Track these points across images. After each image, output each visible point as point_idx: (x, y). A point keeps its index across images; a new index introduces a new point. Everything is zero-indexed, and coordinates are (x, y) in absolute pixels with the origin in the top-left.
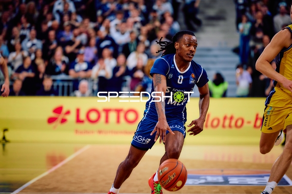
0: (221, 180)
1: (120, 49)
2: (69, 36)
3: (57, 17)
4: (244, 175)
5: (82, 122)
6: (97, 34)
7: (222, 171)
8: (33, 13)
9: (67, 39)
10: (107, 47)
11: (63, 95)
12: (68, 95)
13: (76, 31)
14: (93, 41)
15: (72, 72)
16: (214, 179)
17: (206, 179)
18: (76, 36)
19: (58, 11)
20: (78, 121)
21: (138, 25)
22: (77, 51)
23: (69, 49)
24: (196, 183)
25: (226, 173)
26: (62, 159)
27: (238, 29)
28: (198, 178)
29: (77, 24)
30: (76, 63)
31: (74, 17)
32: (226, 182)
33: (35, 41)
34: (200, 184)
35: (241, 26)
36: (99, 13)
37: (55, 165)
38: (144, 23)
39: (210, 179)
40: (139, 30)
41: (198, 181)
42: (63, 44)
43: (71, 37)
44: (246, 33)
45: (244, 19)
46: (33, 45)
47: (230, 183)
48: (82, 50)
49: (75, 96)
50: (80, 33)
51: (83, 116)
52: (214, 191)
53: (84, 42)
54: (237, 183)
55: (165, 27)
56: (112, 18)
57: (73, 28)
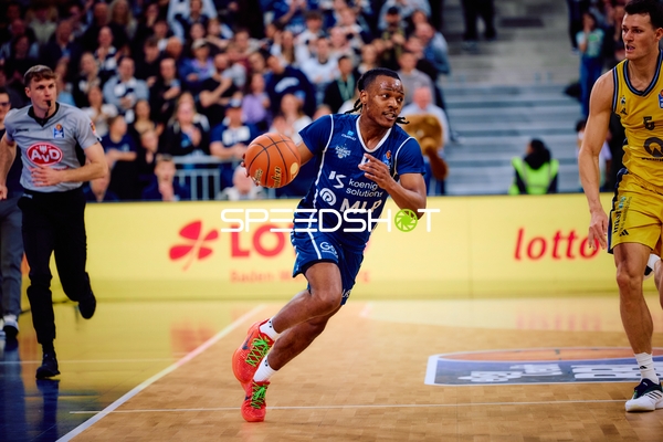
0: (555, 370)
1: (320, 96)
2: (206, 70)
3: (178, 28)
4: (606, 359)
5: (245, 254)
6: (267, 65)
7: (558, 352)
8: (126, 22)
9: (203, 76)
10: (291, 90)
11: (200, 197)
12: (212, 197)
13: (221, 59)
14: (258, 81)
15: (216, 147)
16: (542, 370)
17: (523, 371)
18: (220, 70)
19: (179, 17)
20: (237, 252)
21: (357, 43)
22: (225, 102)
23: (207, 98)
24: (501, 380)
25: (566, 355)
26: (205, 336)
27: (575, 44)
28: (506, 368)
29: (222, 44)
30: (226, 128)
31: (214, 28)
32: (568, 374)
33: (132, 83)
34: (510, 380)
35: (581, 38)
36: (269, 17)
37: (191, 349)
38: (367, 38)
39: (531, 370)
40: (358, 52)
41: (506, 376)
42: (195, 88)
43: (212, 72)
44: (593, 51)
45: (588, 21)
46: (130, 90)
47: (576, 376)
48: (236, 100)
49: (227, 198)
50: (231, 64)
51: (246, 243)
52: (543, 395)
53: (240, 82)
54: (592, 376)
55: (415, 44)
56: (297, 28)
57: (213, 51)
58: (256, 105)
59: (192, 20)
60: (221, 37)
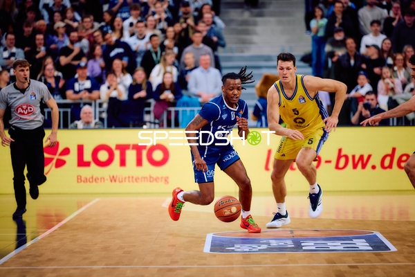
0: (290, 244)
1: (139, 60)
2: (63, 42)
3: (45, 14)
4: (323, 237)
5: (88, 164)
6: (104, 40)
7: (292, 231)
9: (61, 46)
10: (119, 56)
13: (74, 35)
14: (98, 50)
15: (69, 93)
17: (269, 244)
19: (46, 6)
20: (82, 163)
21: (163, 25)
22: (76, 63)
23: (64, 60)
24: (254, 250)
26: (59, 218)
27: (308, 28)
30: (76, 80)
33: (14, 50)
35: (313, 24)
36: (106, 7)
37: (50, 227)
38: (171, 22)
40: (163, 31)
41: (257, 247)
42: (55, 54)
43: (67, 43)
44: (321, 33)
45: (318, 12)
46: (13, 55)
47: (304, 248)
48: (83, 63)
50: (80, 39)
51: (87, 157)
53: (86, 51)
55: (202, 27)
56: (125, 15)
57: (69, 29)
58: (96, 66)
59: (55, 9)
60: (74, 20)
